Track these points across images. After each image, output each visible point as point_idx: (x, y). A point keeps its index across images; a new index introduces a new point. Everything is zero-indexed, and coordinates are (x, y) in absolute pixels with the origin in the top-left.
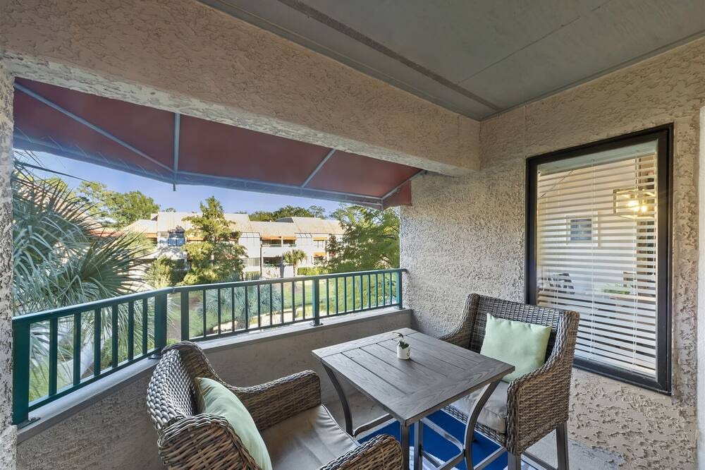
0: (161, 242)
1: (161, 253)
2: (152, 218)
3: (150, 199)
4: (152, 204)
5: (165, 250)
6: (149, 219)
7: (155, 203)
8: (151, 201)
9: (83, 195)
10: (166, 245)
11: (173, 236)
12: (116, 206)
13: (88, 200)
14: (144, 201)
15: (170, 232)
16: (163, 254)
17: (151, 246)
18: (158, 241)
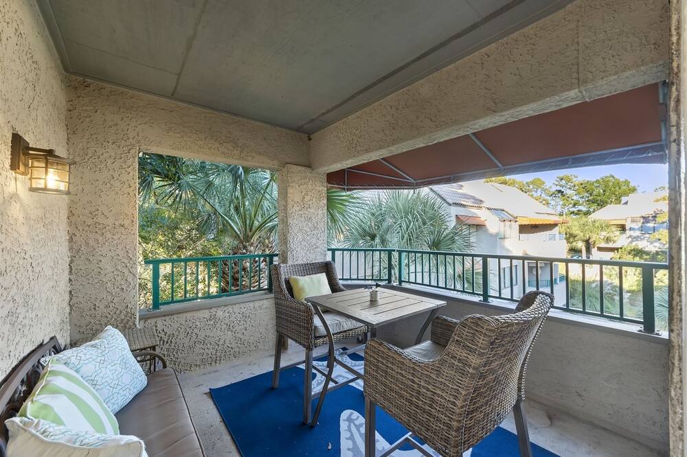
0: (630, 229)
1: (631, 242)
2: (623, 202)
3: (626, 180)
4: (628, 186)
5: (637, 238)
6: (620, 203)
7: (632, 184)
8: (627, 183)
9: (559, 188)
10: (638, 233)
11: (648, 222)
12: (587, 195)
13: (563, 192)
14: (618, 184)
15: (643, 217)
16: (634, 244)
17: (618, 233)
18: (627, 228)
